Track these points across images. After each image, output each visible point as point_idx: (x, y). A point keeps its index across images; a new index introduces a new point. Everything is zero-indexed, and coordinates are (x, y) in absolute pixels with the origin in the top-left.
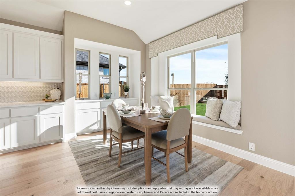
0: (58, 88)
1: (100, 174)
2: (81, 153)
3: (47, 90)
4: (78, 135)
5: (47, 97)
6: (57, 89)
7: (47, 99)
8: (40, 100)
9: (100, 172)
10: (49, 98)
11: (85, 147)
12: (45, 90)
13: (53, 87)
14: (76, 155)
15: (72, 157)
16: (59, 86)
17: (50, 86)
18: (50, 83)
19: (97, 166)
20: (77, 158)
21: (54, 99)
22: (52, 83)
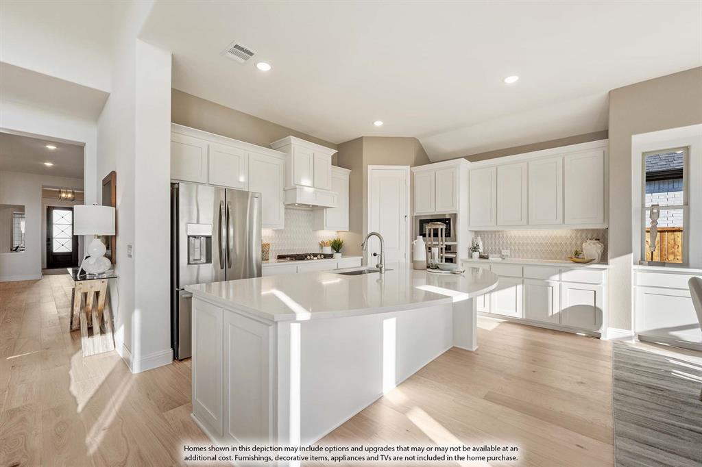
0: (598, 240)
1: (651, 407)
2: (630, 367)
3: (579, 243)
4: (642, 339)
5: (577, 254)
6: (594, 241)
7: (578, 258)
8: (566, 259)
9: (654, 406)
10: (581, 256)
11: (646, 362)
12: (573, 243)
13: (589, 236)
14: (617, 364)
15: (610, 364)
16: (600, 235)
17: (584, 235)
18: (583, 230)
19: (651, 396)
20: (616, 368)
21: (590, 258)
22: (587, 230)
